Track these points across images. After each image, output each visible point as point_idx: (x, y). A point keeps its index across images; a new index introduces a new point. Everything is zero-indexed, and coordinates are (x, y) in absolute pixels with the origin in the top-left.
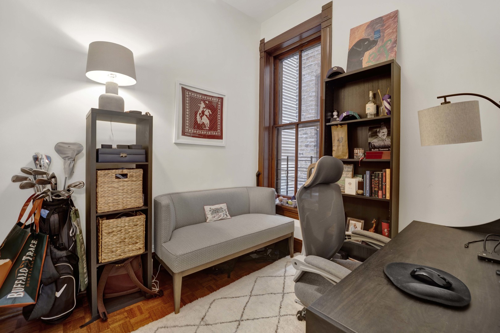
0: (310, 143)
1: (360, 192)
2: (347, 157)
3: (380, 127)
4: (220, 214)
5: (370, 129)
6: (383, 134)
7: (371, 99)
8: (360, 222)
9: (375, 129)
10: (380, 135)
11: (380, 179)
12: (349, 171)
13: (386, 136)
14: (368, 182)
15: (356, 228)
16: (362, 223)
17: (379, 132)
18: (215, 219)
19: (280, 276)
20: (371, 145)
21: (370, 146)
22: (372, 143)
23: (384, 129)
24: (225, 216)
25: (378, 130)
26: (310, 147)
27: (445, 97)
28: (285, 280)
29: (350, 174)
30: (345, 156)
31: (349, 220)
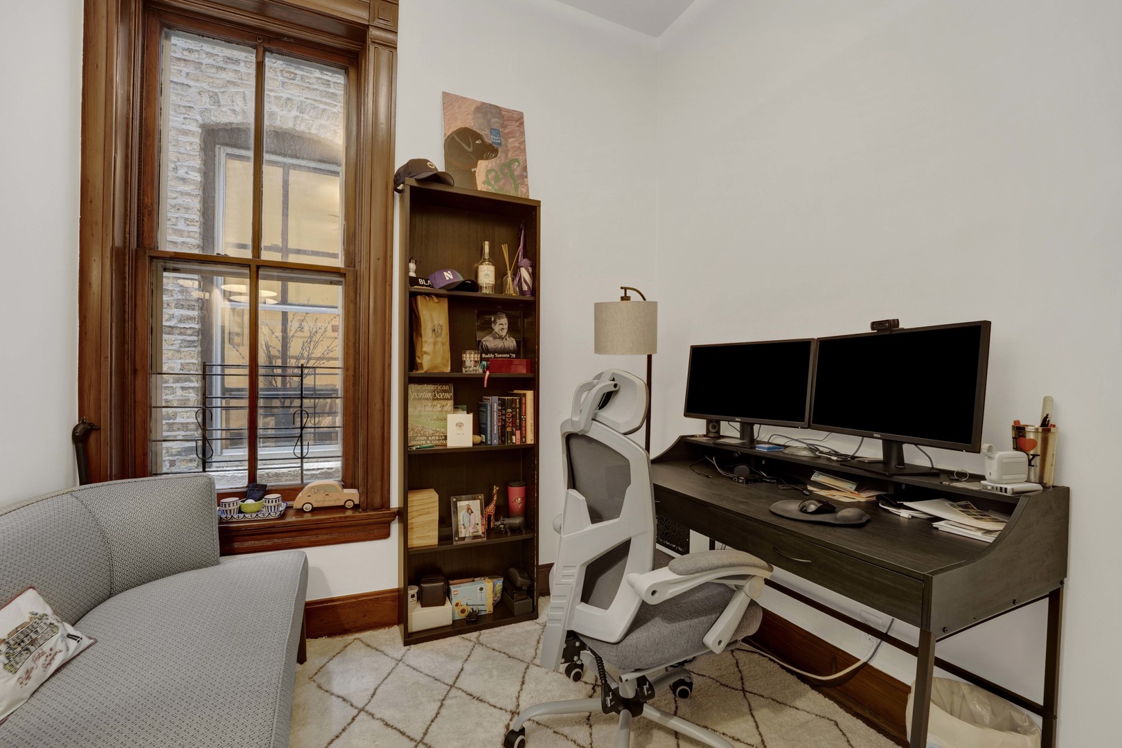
0: (180, 321)
1: (478, 439)
2: (448, 369)
3: (495, 313)
4: (46, 647)
5: (480, 315)
6: (501, 326)
7: (487, 257)
8: (475, 499)
9: (488, 317)
10: (497, 328)
11: (518, 410)
12: (448, 399)
13: (505, 331)
14: (495, 418)
15: (472, 512)
16: (481, 500)
17: (495, 322)
18: (32, 684)
19: (351, 718)
20: (482, 346)
21: (480, 347)
22: (484, 343)
23: (502, 317)
24: (73, 644)
25: (493, 319)
26: (181, 334)
27: (626, 289)
28: (376, 716)
29: (449, 405)
30: (446, 366)
31: (455, 503)
